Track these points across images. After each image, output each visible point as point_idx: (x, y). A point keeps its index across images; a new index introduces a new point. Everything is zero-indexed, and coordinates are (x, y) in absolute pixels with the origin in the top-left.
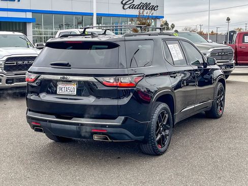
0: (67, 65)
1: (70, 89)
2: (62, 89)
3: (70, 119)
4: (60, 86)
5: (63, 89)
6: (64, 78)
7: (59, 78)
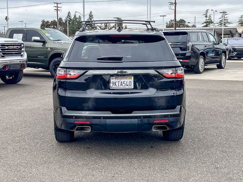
1: (126, 83)
3: (131, 113)
4: (113, 80)
5: (117, 84)
6: (121, 72)
7: (115, 72)
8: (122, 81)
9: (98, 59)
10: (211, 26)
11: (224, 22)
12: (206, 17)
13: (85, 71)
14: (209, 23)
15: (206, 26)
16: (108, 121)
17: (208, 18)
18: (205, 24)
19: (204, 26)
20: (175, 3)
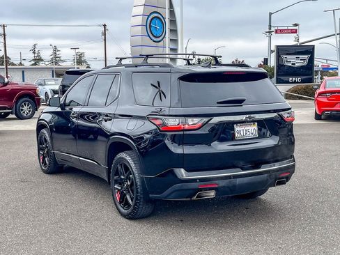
0: (240, 102)
1: (250, 130)
2: (241, 131)
4: (237, 128)
6: (250, 118)
7: (243, 117)
8: (247, 128)
9: (218, 103)
10: (41, 65)
11: (56, 59)
12: (34, 53)
13: (209, 118)
14: (38, 60)
15: (35, 64)
16: (238, 181)
17: (36, 55)
18: (33, 62)
19: (32, 65)
20: (4, 35)
